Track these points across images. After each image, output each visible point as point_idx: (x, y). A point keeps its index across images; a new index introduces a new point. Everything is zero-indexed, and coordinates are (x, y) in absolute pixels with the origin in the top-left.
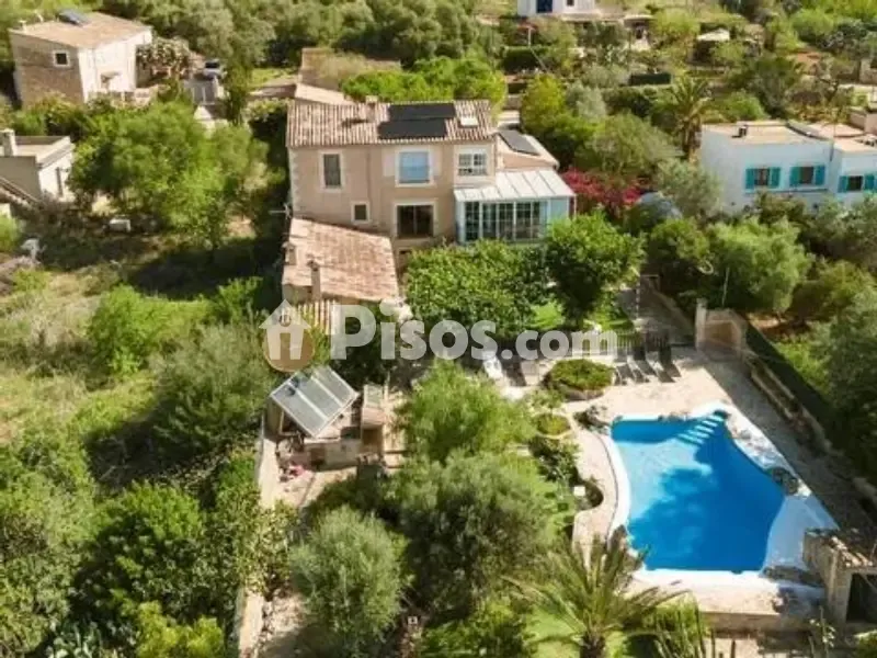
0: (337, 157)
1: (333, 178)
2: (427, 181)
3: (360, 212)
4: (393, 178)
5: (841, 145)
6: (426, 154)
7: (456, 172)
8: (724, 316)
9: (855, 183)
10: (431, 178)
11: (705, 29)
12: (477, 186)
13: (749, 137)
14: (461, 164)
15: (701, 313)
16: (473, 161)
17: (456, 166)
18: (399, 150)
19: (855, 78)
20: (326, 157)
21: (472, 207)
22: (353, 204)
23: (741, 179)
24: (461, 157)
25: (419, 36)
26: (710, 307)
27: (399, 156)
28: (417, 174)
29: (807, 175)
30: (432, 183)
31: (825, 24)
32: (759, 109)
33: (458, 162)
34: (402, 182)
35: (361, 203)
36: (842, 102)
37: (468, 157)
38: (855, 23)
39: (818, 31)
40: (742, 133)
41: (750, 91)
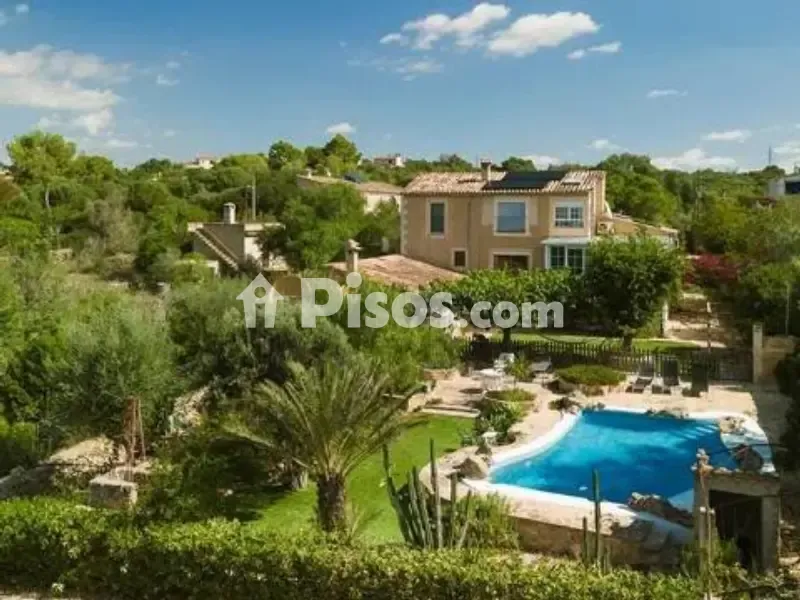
0: (442, 205)
1: (437, 225)
2: (523, 231)
3: (460, 258)
4: (491, 227)
6: (523, 205)
7: (552, 224)
10: (527, 227)
14: (557, 217)
15: (758, 337)
16: (569, 213)
17: (553, 218)
18: (497, 200)
20: (433, 205)
22: (454, 250)
24: (558, 210)
27: (498, 206)
30: (528, 234)
33: (555, 213)
34: (499, 231)
35: (460, 249)
37: (566, 209)
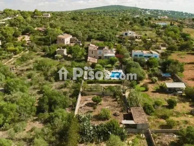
0: (93, 51)
1: (92, 53)
3: (95, 56)
9: (145, 57)
12: (106, 55)
21: (105, 56)
29: (141, 56)
30: (102, 54)
34: (99, 54)
40: (135, 51)
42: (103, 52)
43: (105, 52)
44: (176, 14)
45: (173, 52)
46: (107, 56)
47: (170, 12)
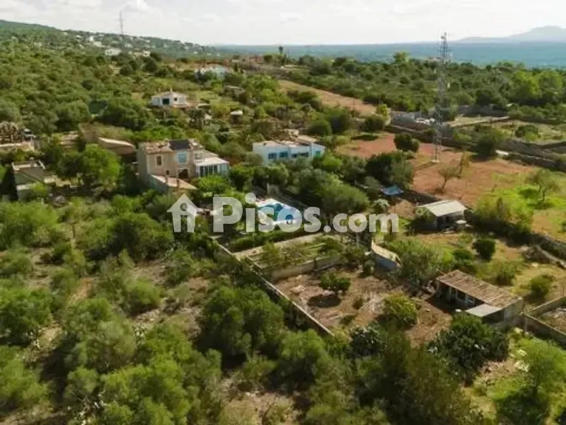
0: (160, 156)
1: (159, 163)
3: (168, 172)
4: (177, 162)
5: (291, 146)
6: (185, 154)
7: (195, 159)
8: (273, 186)
9: (295, 156)
10: (187, 161)
11: (232, 110)
12: (200, 162)
13: (267, 145)
15: (268, 186)
17: (194, 157)
18: (178, 153)
19: (287, 127)
20: (157, 157)
21: (202, 168)
22: (165, 170)
23: (267, 156)
25: (130, 117)
26: (270, 184)
27: (178, 155)
28: (183, 160)
29: (283, 155)
31: (274, 107)
32: (263, 138)
34: (179, 163)
35: (167, 170)
36: (286, 134)
38: (284, 106)
39: (272, 110)
40: (265, 144)
41: (259, 132)
42: (191, 156)
43: (196, 155)
44: (165, 46)
45: (374, 134)
46: (206, 167)
47: (148, 41)
